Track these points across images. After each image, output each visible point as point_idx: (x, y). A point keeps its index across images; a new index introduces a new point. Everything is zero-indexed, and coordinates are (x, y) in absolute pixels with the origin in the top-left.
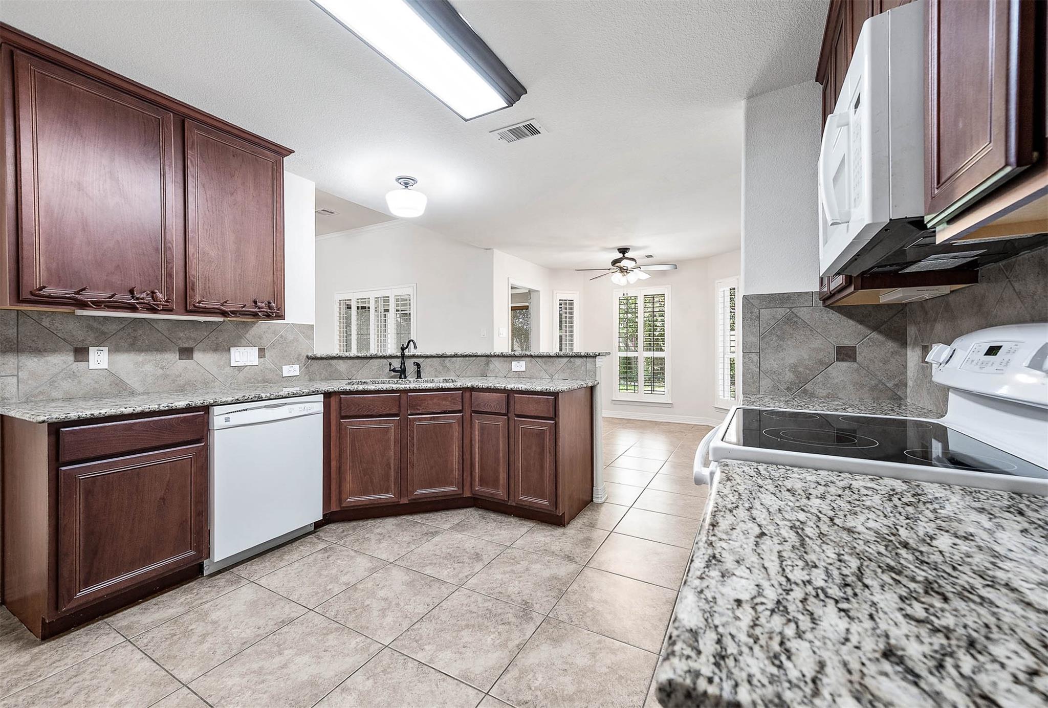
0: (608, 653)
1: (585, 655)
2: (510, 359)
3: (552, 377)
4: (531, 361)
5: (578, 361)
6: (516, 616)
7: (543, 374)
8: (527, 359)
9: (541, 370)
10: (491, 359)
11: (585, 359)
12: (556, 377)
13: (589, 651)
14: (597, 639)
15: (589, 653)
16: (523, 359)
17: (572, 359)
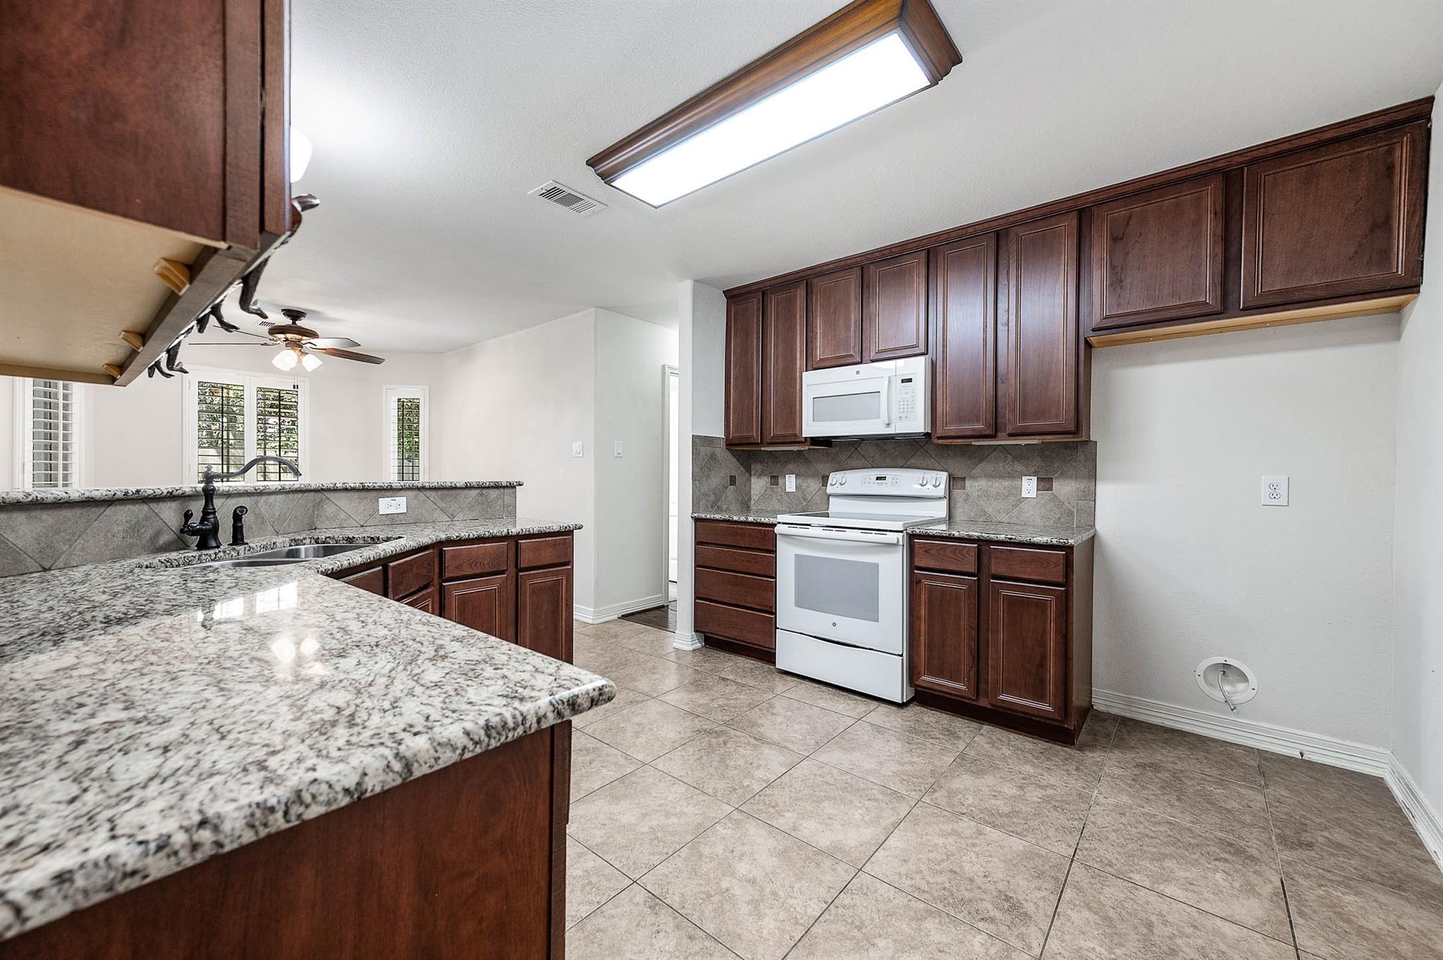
2: (375, 494)
3: (452, 517)
4: (416, 497)
5: (494, 494)
7: (438, 514)
8: (410, 493)
9: (434, 510)
10: (328, 495)
11: (502, 490)
12: (460, 517)
16: (402, 493)
17: (484, 491)
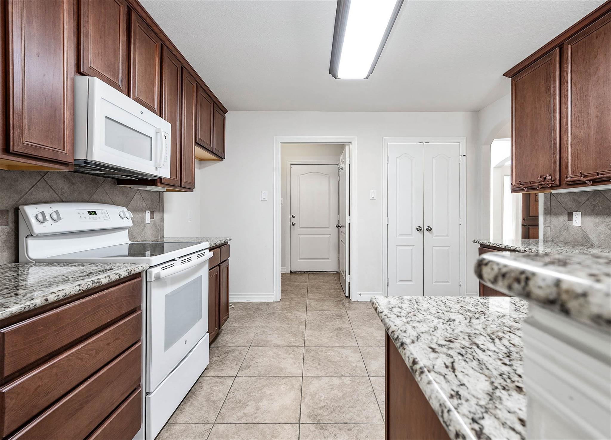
0: (249, 413)
1: (263, 407)
6: (321, 415)
13: (261, 410)
14: (257, 420)
15: (260, 409)
